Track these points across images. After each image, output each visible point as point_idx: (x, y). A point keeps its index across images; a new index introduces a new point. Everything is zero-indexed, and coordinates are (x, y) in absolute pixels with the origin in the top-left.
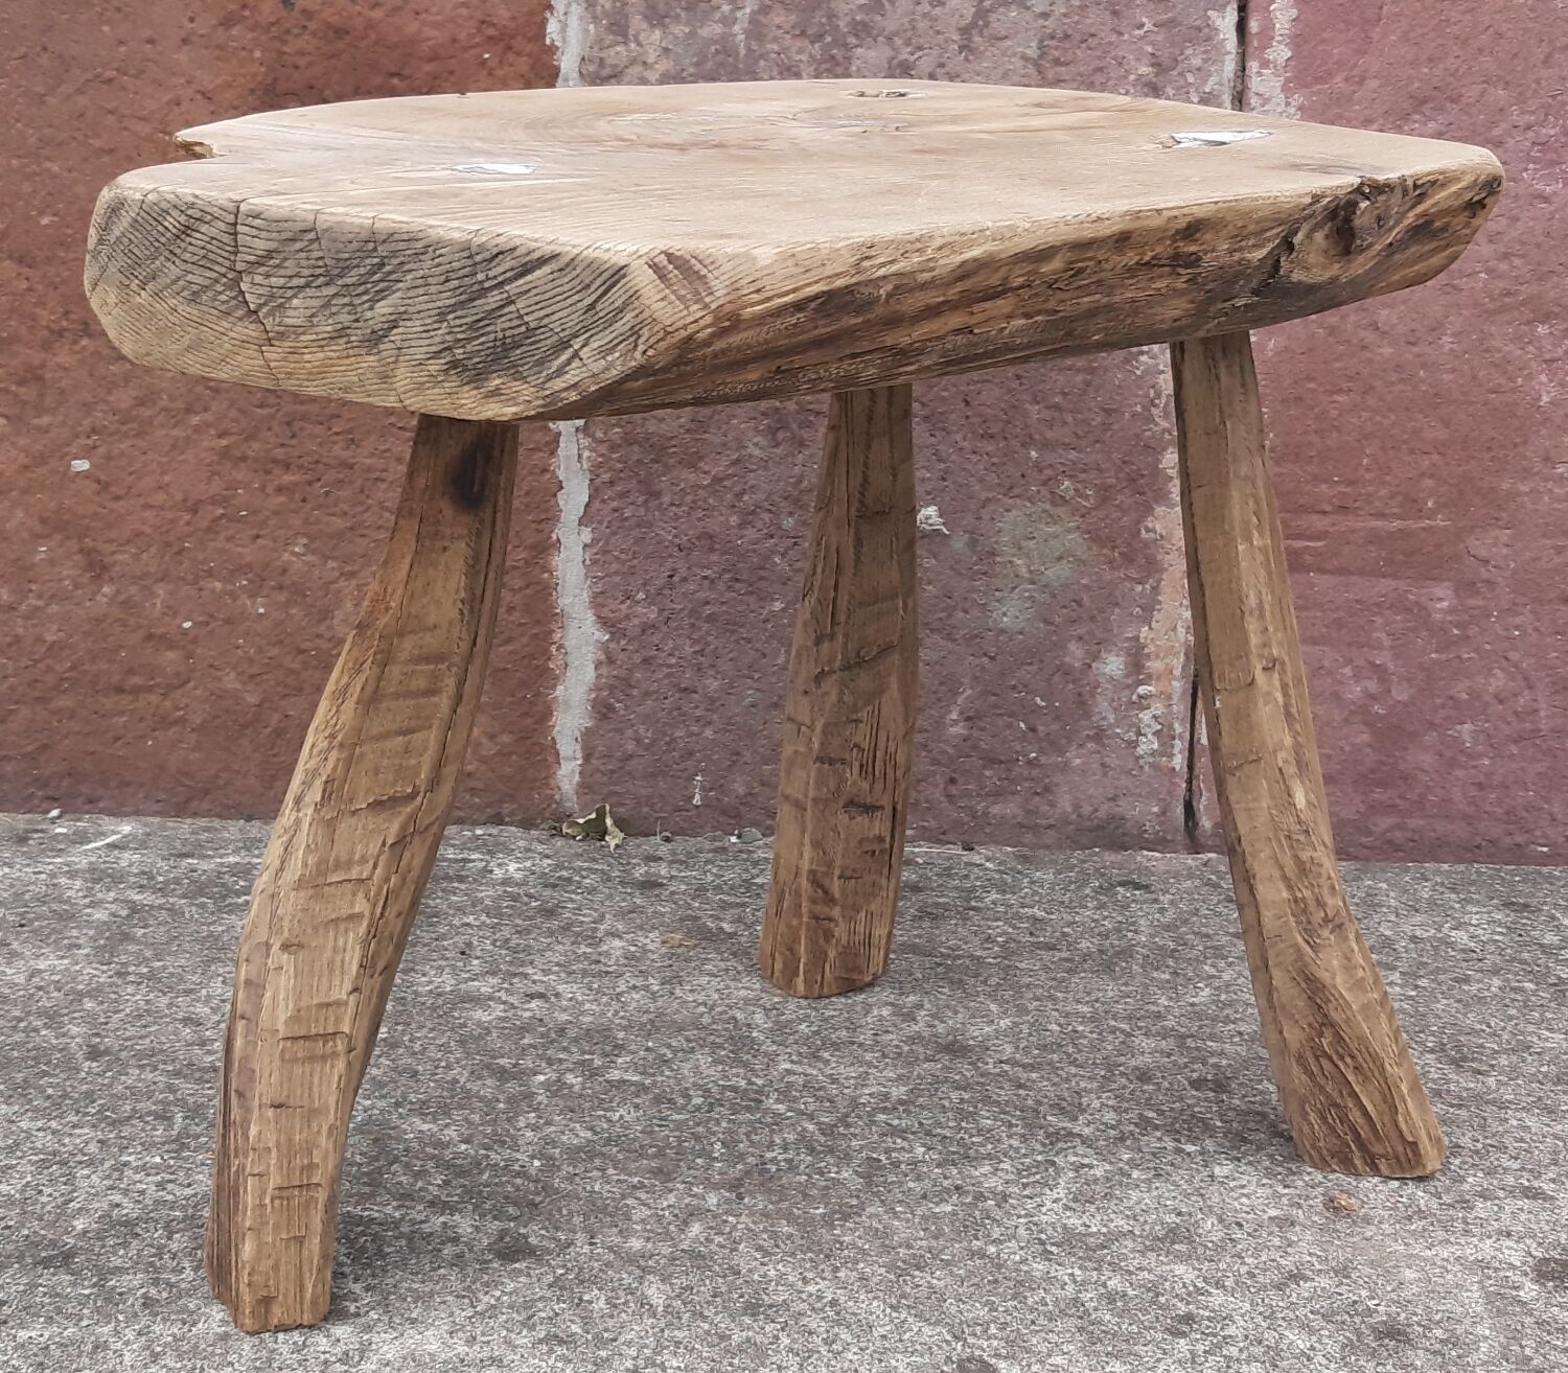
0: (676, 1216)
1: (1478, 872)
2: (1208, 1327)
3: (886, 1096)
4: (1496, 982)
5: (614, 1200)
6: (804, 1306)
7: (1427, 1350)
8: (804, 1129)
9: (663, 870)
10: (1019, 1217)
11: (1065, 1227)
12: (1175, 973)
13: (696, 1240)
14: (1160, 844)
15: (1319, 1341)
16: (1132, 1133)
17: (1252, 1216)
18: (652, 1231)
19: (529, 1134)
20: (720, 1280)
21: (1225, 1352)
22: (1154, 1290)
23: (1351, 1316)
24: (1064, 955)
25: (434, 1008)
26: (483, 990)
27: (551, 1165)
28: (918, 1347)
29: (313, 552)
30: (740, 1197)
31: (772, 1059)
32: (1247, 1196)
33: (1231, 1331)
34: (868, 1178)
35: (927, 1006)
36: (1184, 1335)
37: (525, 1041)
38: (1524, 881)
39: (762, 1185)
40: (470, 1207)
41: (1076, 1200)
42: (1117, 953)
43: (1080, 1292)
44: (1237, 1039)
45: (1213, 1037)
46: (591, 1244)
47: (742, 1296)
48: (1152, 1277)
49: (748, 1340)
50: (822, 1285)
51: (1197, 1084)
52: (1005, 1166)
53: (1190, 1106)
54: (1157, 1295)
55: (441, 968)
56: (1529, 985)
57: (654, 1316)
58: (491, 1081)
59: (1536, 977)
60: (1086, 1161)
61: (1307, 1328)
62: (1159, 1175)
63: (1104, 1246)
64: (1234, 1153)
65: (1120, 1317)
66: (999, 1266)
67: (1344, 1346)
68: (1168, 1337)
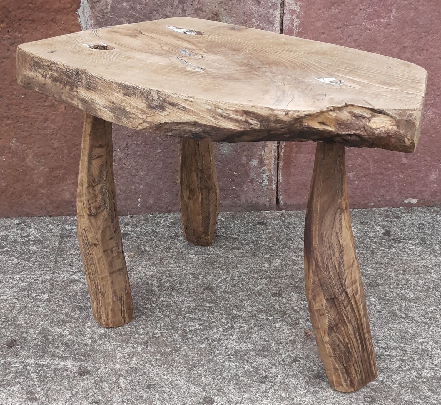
0: (129, 356)
2: (271, 379)
3: (189, 307)
5: (112, 351)
6: (163, 384)
7: (327, 381)
8: (166, 321)
9: (129, 228)
10: (223, 347)
11: (235, 349)
12: (271, 255)
13: (134, 364)
14: (270, 209)
15: (299, 381)
16: (255, 314)
17: (285, 340)
18: (122, 362)
19: (88, 330)
20: (141, 377)
21: (275, 388)
22: (257, 368)
23: (308, 372)
24: (241, 251)
25: (61, 286)
26: (76, 278)
27: (94, 341)
28: (193, 395)
29: (18, 142)
30: (147, 347)
31: (158, 297)
32: (284, 333)
33: (277, 380)
34: (182, 336)
35: (202, 273)
36: (264, 383)
38: (367, 214)
39: (153, 342)
40: (71, 358)
41: (239, 339)
42: (256, 249)
43: (237, 371)
44: (286, 278)
45: (279, 278)
46: (105, 368)
47: (146, 382)
48: (257, 364)
49: (148, 397)
50: (169, 375)
51: (274, 295)
52: (220, 329)
53: (271, 303)
54: (258, 370)
55: (64, 271)
56: (365, 252)
57: (122, 391)
58: (77, 312)
59: (367, 249)
60: (242, 325)
61: (296, 377)
62: (261, 328)
63: (245, 355)
64: (282, 318)
65: (248, 378)
66: (217, 364)
67: (306, 383)
68: (260, 384)
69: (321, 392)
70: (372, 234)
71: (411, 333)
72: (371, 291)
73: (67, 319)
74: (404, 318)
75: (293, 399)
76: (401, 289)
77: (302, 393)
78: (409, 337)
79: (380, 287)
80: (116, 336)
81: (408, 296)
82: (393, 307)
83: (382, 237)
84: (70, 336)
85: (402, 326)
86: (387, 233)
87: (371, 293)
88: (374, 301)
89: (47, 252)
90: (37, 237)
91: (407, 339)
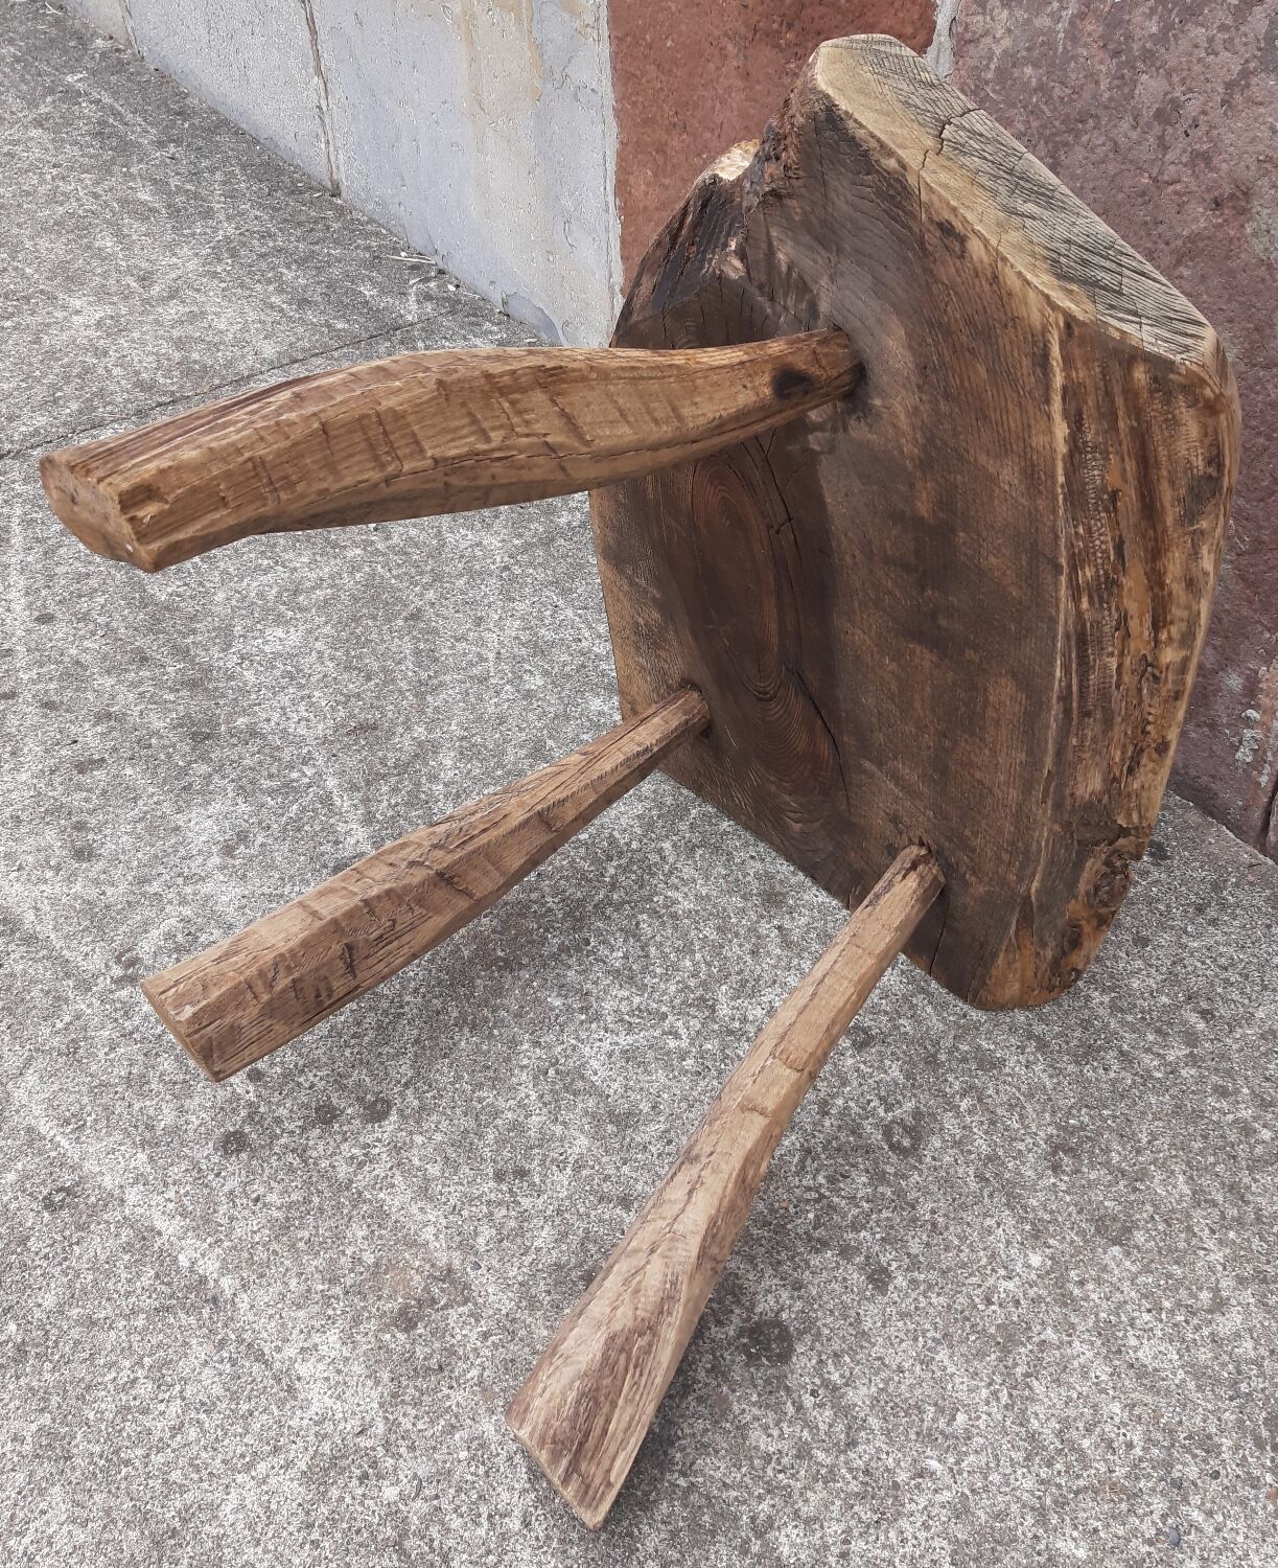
2: (521, 1188)
11: (585, 1064)
15: (551, 1249)
21: (497, 1210)
22: (544, 1140)
28: (382, 1074)
34: (561, 951)
36: (501, 1180)
41: (625, 1052)
43: (510, 1109)
48: (559, 1133)
50: (418, 1000)
52: (637, 999)
54: (540, 1146)
60: (682, 1031)
61: (563, 1236)
65: (497, 1142)
66: (508, 1060)
67: (555, 1264)
68: (491, 1175)
69: (540, 1313)
71: (950, 1424)
72: (1072, 1236)
74: (1010, 1375)
75: (477, 1266)
76: (1156, 1309)
78: (927, 1425)
79: (1116, 1250)
81: (1133, 1342)
82: (1044, 1323)
85: (965, 1388)
87: (1062, 1241)
88: (1028, 1266)
91: (911, 1424)
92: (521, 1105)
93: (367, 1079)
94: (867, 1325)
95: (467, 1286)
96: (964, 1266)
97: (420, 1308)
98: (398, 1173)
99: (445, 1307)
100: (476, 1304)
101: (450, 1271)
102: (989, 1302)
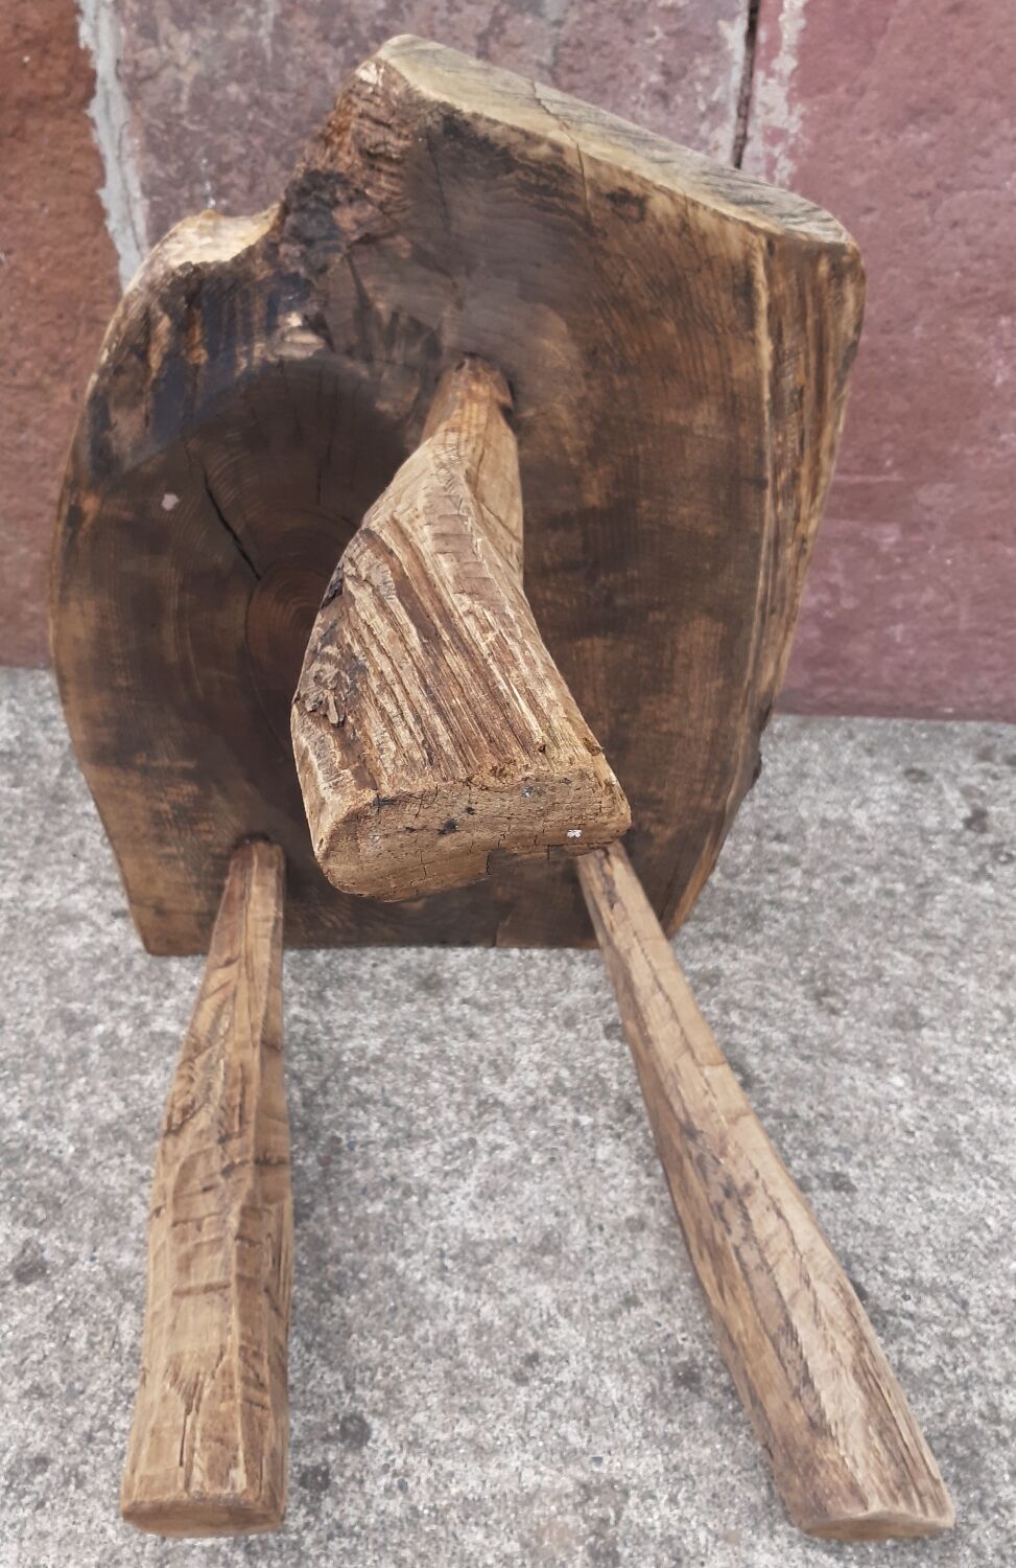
1: (895, 729)
2: (547, 1370)
3: (363, 1049)
4: (875, 882)
5: (122, 1197)
7: (710, 1401)
10: (432, 1219)
11: (464, 1234)
15: (629, 1389)
16: (544, 1100)
17: (614, 1216)
19: (75, 1106)
21: (553, 1406)
22: (515, 1320)
23: (661, 1355)
25: (36, 933)
26: (80, 906)
27: (82, 1154)
28: (315, 1401)
32: (614, 1187)
36: (525, 1381)
37: (101, 977)
38: (928, 740)
40: (8, 1208)
41: (481, 1195)
43: (457, 1322)
46: (93, 1259)
48: (518, 1301)
52: (436, 1148)
53: (598, 1061)
54: (517, 1326)
55: (52, 876)
56: (900, 887)
57: (119, 1359)
58: (60, 1034)
59: (908, 875)
60: (500, 1140)
61: (624, 1373)
62: (552, 1160)
63: (488, 1260)
64: (618, 1128)
65: (482, 1357)
66: (402, 1288)
67: (647, 1396)
68: (513, 1385)
69: (685, 1442)
70: (931, 821)
71: (991, 1232)
72: (896, 1046)
73: (25, 1055)
74: (977, 1167)
75: (598, 1460)
76: (987, 1048)
77: (629, 1437)
78: (981, 1246)
79: (925, 1032)
80: (145, 1140)
82: (951, 1116)
83: (959, 835)
84: (20, 1124)
85: (969, 1201)
86: (977, 820)
87: (894, 1055)
88: (900, 1089)
89: (24, 799)
90: (9, 743)
91: (974, 1255)
92: (464, 1310)
93: (309, 1417)
94: (874, 1221)
95: (611, 1483)
96: (870, 1125)
97: (603, 1537)
98: (441, 1460)
99: (618, 1515)
100: (635, 1488)
101: (584, 1486)
102: (911, 1134)
